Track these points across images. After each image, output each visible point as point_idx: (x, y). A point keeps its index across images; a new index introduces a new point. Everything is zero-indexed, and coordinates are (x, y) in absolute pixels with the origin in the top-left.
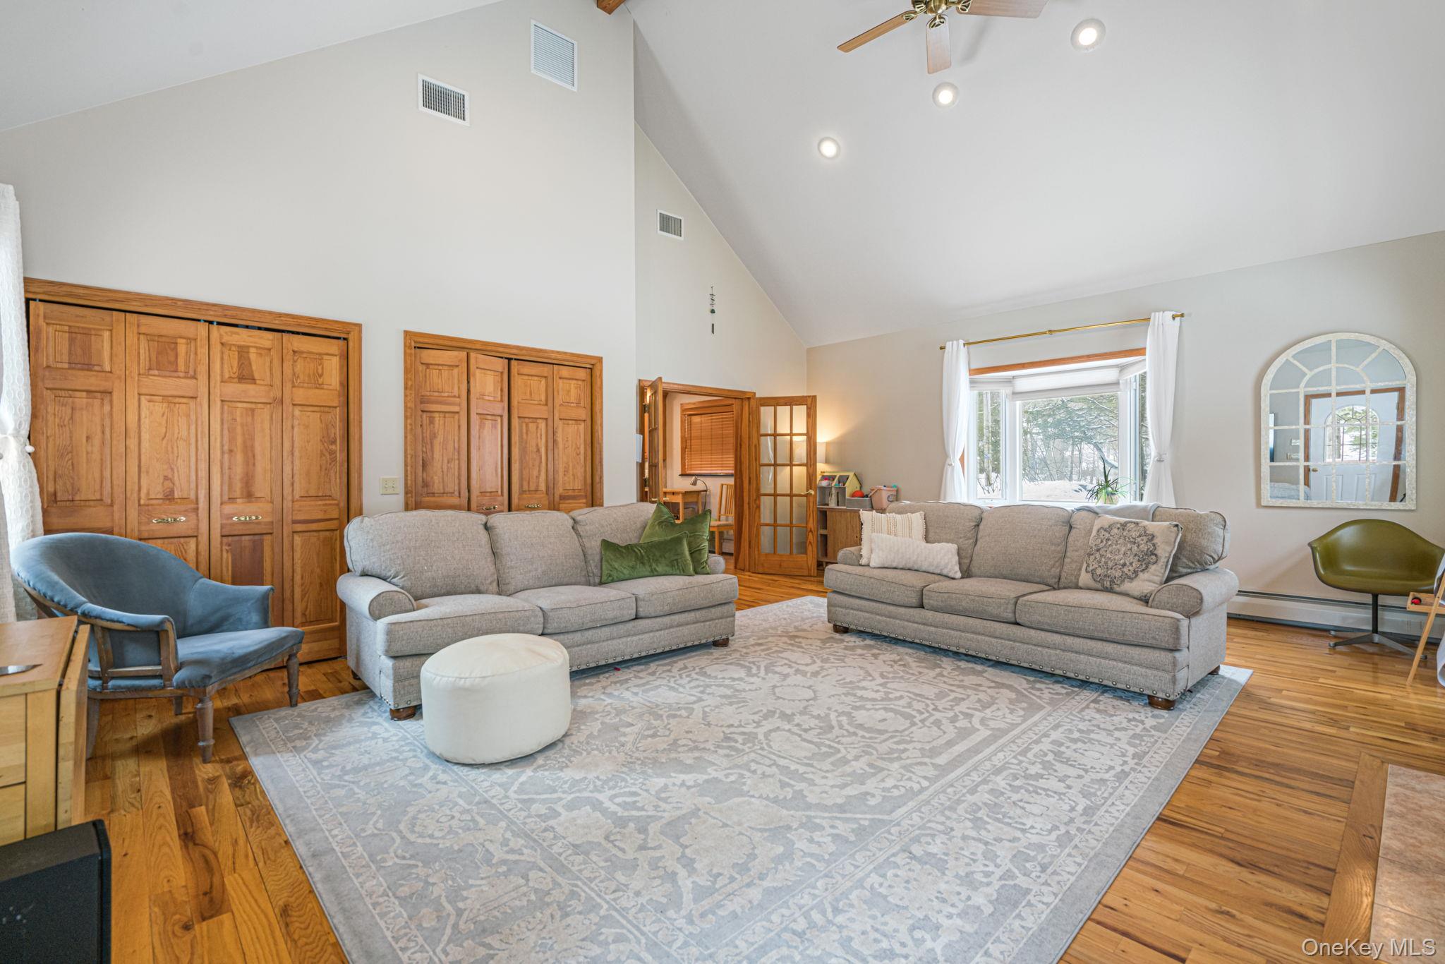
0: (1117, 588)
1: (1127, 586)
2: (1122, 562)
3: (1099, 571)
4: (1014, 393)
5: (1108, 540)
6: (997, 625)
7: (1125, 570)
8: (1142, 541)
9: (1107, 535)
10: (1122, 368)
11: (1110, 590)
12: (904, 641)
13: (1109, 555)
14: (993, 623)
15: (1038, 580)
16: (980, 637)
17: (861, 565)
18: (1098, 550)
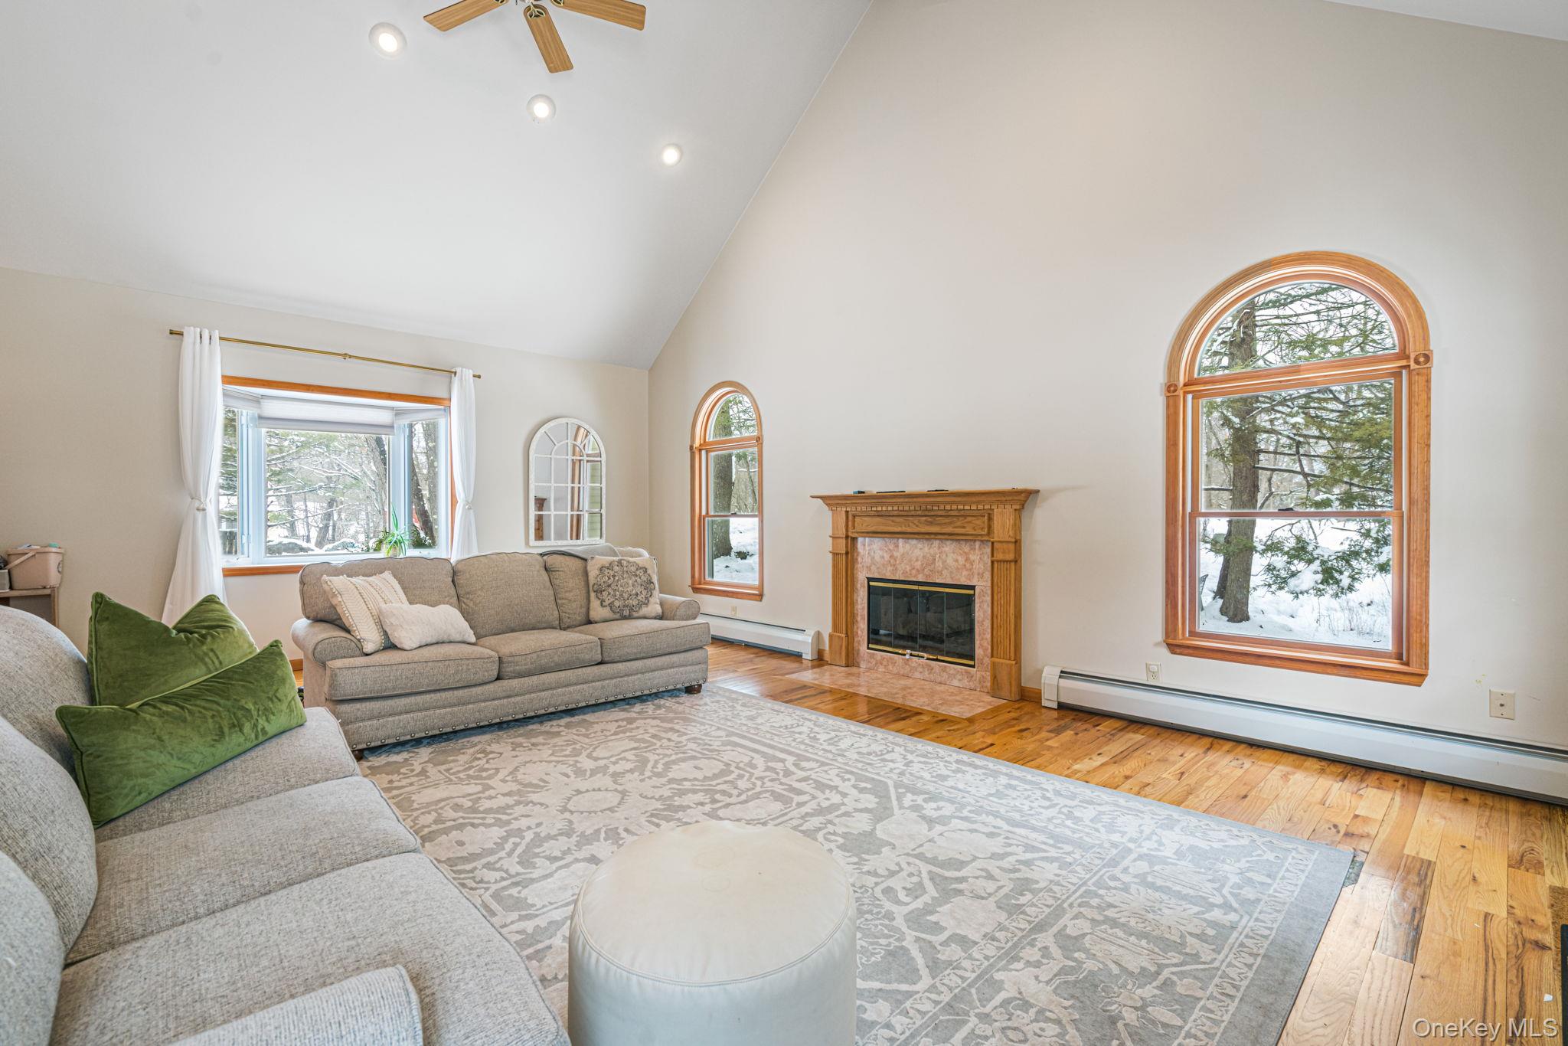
0: (635, 615)
1: (645, 611)
2: (634, 592)
3: (617, 604)
4: (260, 417)
5: (614, 576)
6: (589, 670)
7: (639, 598)
8: (640, 572)
9: (611, 573)
10: (399, 413)
11: (630, 617)
12: (455, 732)
13: (621, 589)
14: (584, 669)
15: (544, 625)
16: (571, 689)
17: (367, 655)
18: (609, 586)
